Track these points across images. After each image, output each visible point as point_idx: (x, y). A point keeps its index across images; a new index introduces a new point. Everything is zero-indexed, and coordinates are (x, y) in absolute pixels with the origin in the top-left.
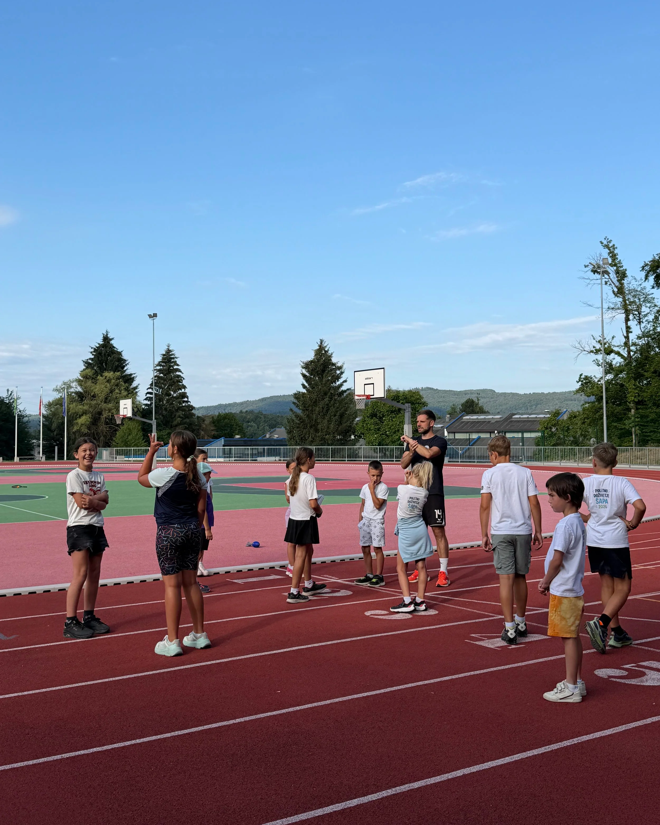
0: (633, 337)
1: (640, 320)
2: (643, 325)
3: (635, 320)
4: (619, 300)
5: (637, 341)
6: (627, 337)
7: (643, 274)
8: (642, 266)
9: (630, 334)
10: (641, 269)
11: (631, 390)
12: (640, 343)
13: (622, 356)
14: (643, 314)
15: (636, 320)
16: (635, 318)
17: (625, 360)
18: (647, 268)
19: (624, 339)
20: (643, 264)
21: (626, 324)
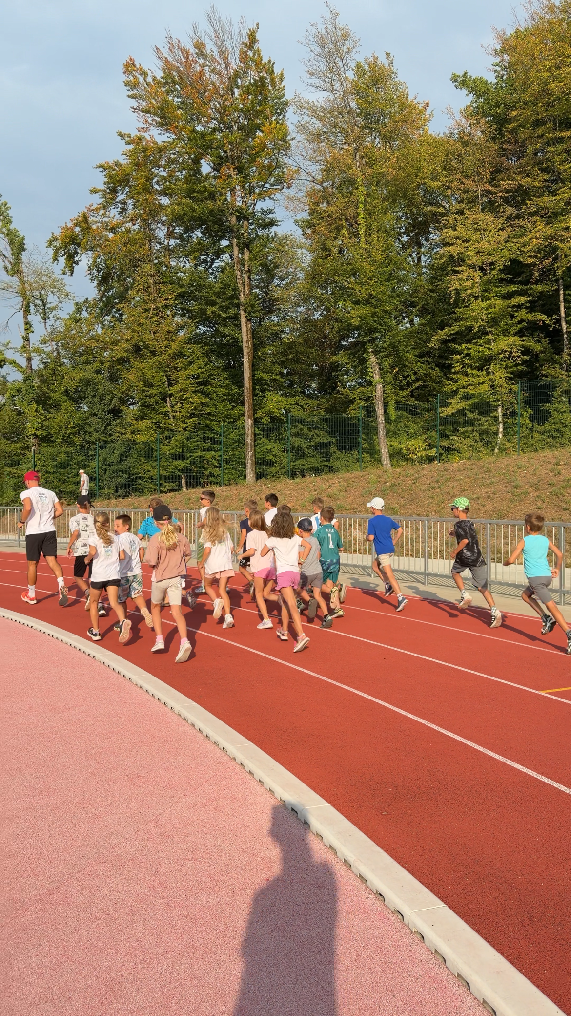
0: (34, 339)
1: (45, 314)
2: (49, 323)
3: (37, 313)
4: (15, 281)
5: (40, 346)
6: (26, 339)
7: (51, 251)
8: (48, 240)
9: (31, 335)
10: (47, 244)
11: (32, 418)
12: (46, 350)
13: (18, 367)
14: (49, 306)
15: (40, 314)
16: (37, 311)
17: (24, 372)
18: (57, 244)
19: (23, 340)
20: (50, 237)
21: (26, 318)
